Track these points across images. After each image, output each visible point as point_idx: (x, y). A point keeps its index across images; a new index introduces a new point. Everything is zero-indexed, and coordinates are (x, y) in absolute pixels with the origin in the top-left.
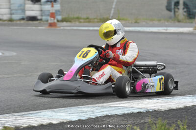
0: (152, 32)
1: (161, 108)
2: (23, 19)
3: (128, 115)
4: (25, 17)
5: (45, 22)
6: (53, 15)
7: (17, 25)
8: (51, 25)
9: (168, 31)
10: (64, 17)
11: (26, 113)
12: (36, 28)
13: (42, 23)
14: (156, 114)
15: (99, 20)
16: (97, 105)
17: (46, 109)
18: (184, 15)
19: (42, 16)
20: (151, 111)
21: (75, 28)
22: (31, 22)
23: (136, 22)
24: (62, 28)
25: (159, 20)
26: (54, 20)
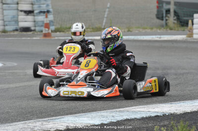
1: (176, 112)
2: (17, 30)
3: (146, 118)
4: (18, 28)
5: (39, 33)
6: (47, 26)
9: (162, 39)
10: (57, 27)
12: (31, 38)
13: (36, 33)
15: (91, 30)
16: (114, 110)
18: (174, 23)
19: (35, 26)
22: (25, 33)
23: (129, 31)
24: (56, 38)
25: (152, 29)
26: (49, 30)
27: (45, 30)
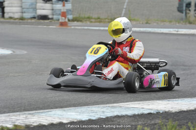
0: (162, 33)
1: (171, 110)
2: (34, 18)
3: (138, 115)
4: (36, 16)
5: (56, 21)
6: (64, 14)
7: (27, 24)
8: (62, 24)
9: (179, 33)
10: (75, 16)
11: (36, 111)
12: (48, 27)
13: (53, 22)
14: (166, 115)
15: (110, 20)
16: (108, 105)
17: (56, 108)
19: (53, 15)
20: (161, 112)
21: (86, 28)
22: (42, 21)
23: (147, 23)
24: (73, 27)
25: (170, 22)
26: (65, 19)
27: (62, 19)
